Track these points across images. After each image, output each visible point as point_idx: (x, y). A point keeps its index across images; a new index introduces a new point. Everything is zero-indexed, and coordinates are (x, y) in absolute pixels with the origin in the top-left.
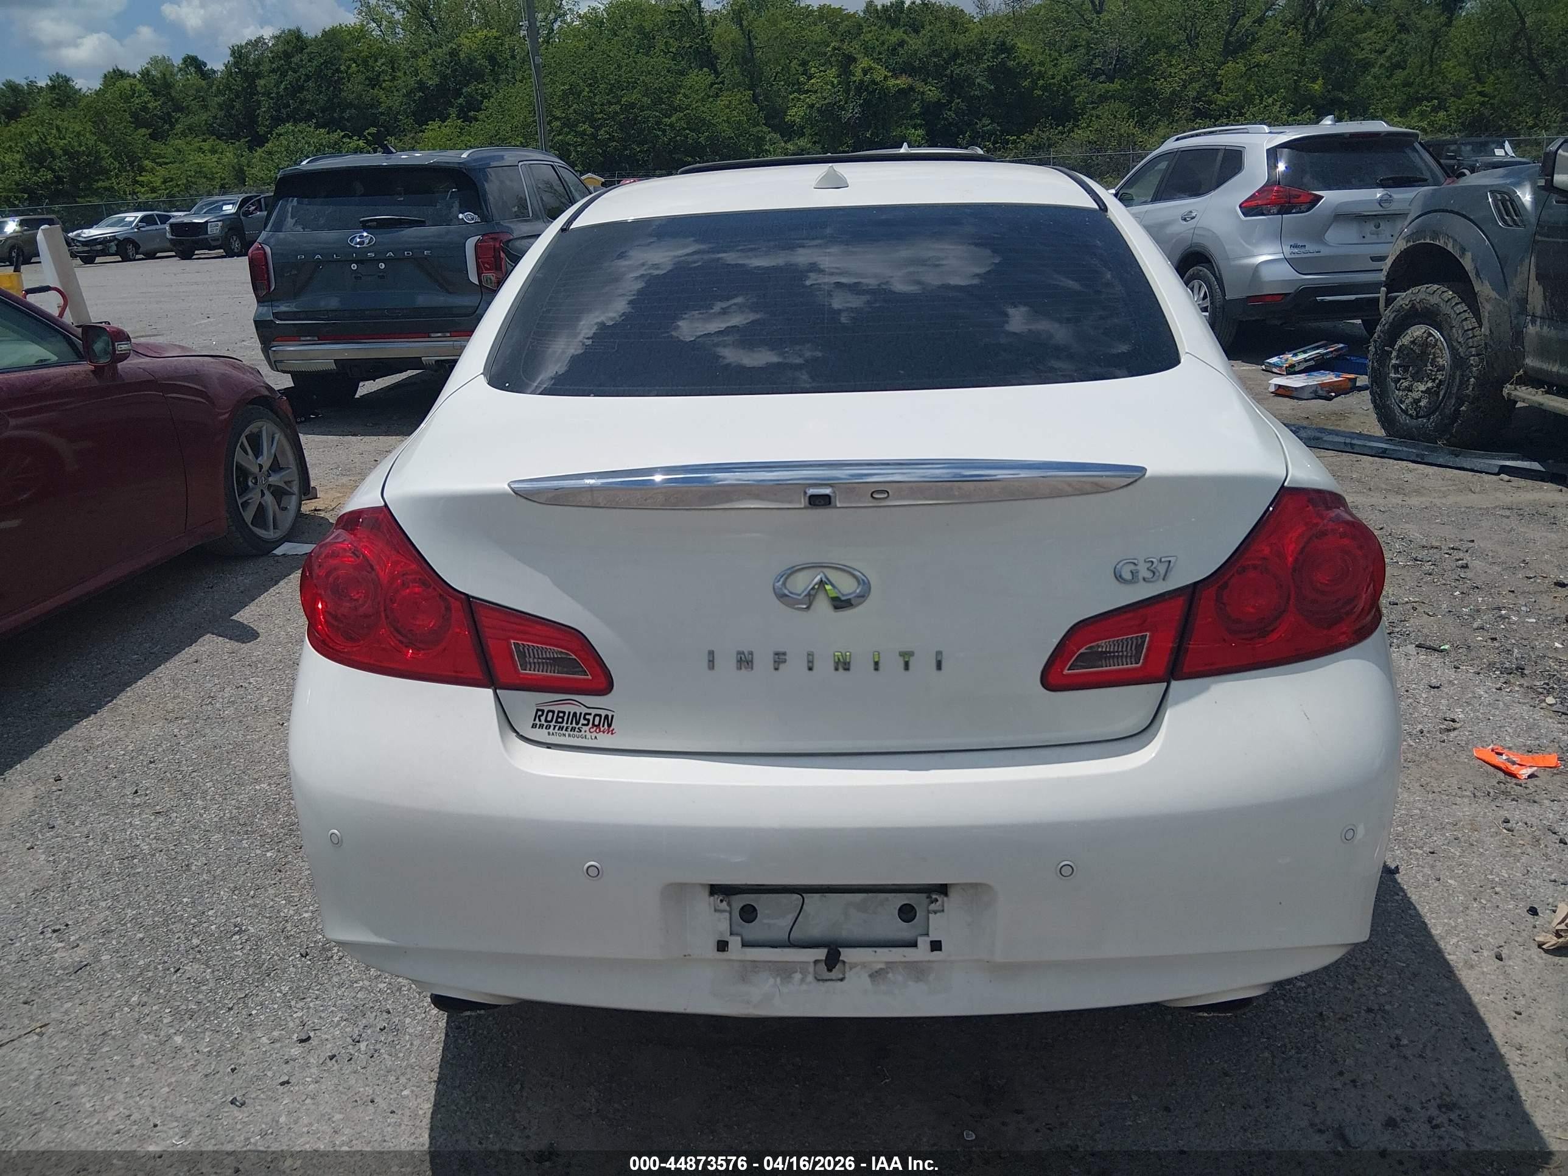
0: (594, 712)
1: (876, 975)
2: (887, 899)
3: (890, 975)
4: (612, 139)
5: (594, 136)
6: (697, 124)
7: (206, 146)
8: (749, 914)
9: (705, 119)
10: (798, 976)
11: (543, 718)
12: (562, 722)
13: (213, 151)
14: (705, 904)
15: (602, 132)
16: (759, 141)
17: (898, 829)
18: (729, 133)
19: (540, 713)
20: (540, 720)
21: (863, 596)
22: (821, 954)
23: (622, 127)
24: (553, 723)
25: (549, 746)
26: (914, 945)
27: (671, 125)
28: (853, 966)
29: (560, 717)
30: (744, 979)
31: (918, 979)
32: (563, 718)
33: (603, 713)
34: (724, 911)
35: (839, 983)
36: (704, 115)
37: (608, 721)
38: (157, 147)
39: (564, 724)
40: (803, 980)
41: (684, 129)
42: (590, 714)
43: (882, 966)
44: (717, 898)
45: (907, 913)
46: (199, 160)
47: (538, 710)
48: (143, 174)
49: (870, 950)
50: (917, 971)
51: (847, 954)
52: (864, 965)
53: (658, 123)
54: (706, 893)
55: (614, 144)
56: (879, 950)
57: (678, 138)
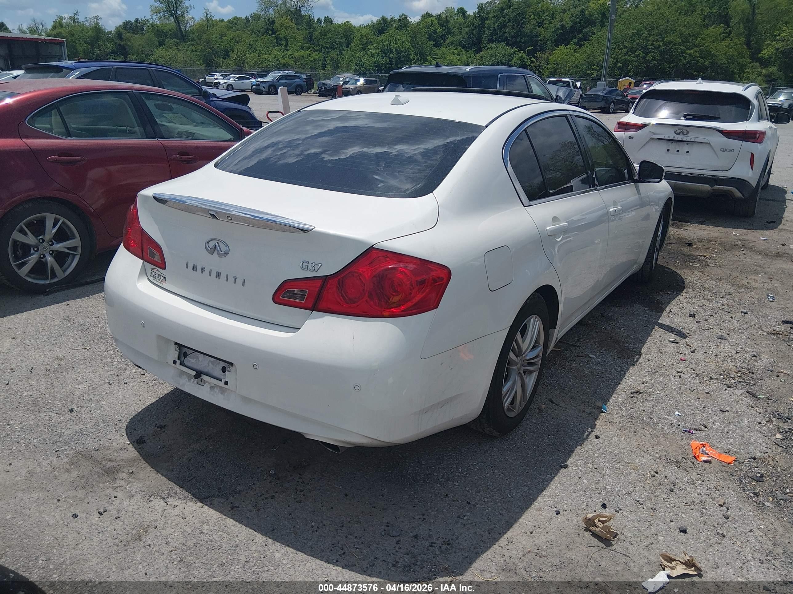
1: (212, 388)
2: (220, 363)
3: (215, 389)
4: (654, 59)
5: (644, 58)
6: (705, 55)
7: (456, 52)
8: (186, 355)
9: (711, 52)
10: (192, 380)
13: (459, 54)
14: (173, 346)
15: (649, 56)
16: (742, 67)
17: (211, 336)
18: (724, 60)
19: (152, 272)
20: (152, 274)
21: (226, 253)
22: (194, 373)
23: (661, 53)
24: (154, 276)
25: (153, 284)
26: (221, 381)
27: (690, 55)
28: (207, 382)
30: (180, 376)
31: (222, 393)
32: (156, 275)
33: (164, 276)
34: (177, 351)
35: (198, 385)
36: (711, 50)
37: (165, 279)
38: (436, 50)
39: (156, 277)
40: (194, 382)
41: (697, 57)
43: (213, 385)
44: (177, 346)
45: (224, 370)
46: (451, 58)
48: (426, 62)
49: (209, 378)
50: (223, 391)
51: (204, 377)
52: (209, 383)
53: (682, 53)
54: (173, 344)
55: (655, 62)
56: (212, 379)
57: (693, 62)
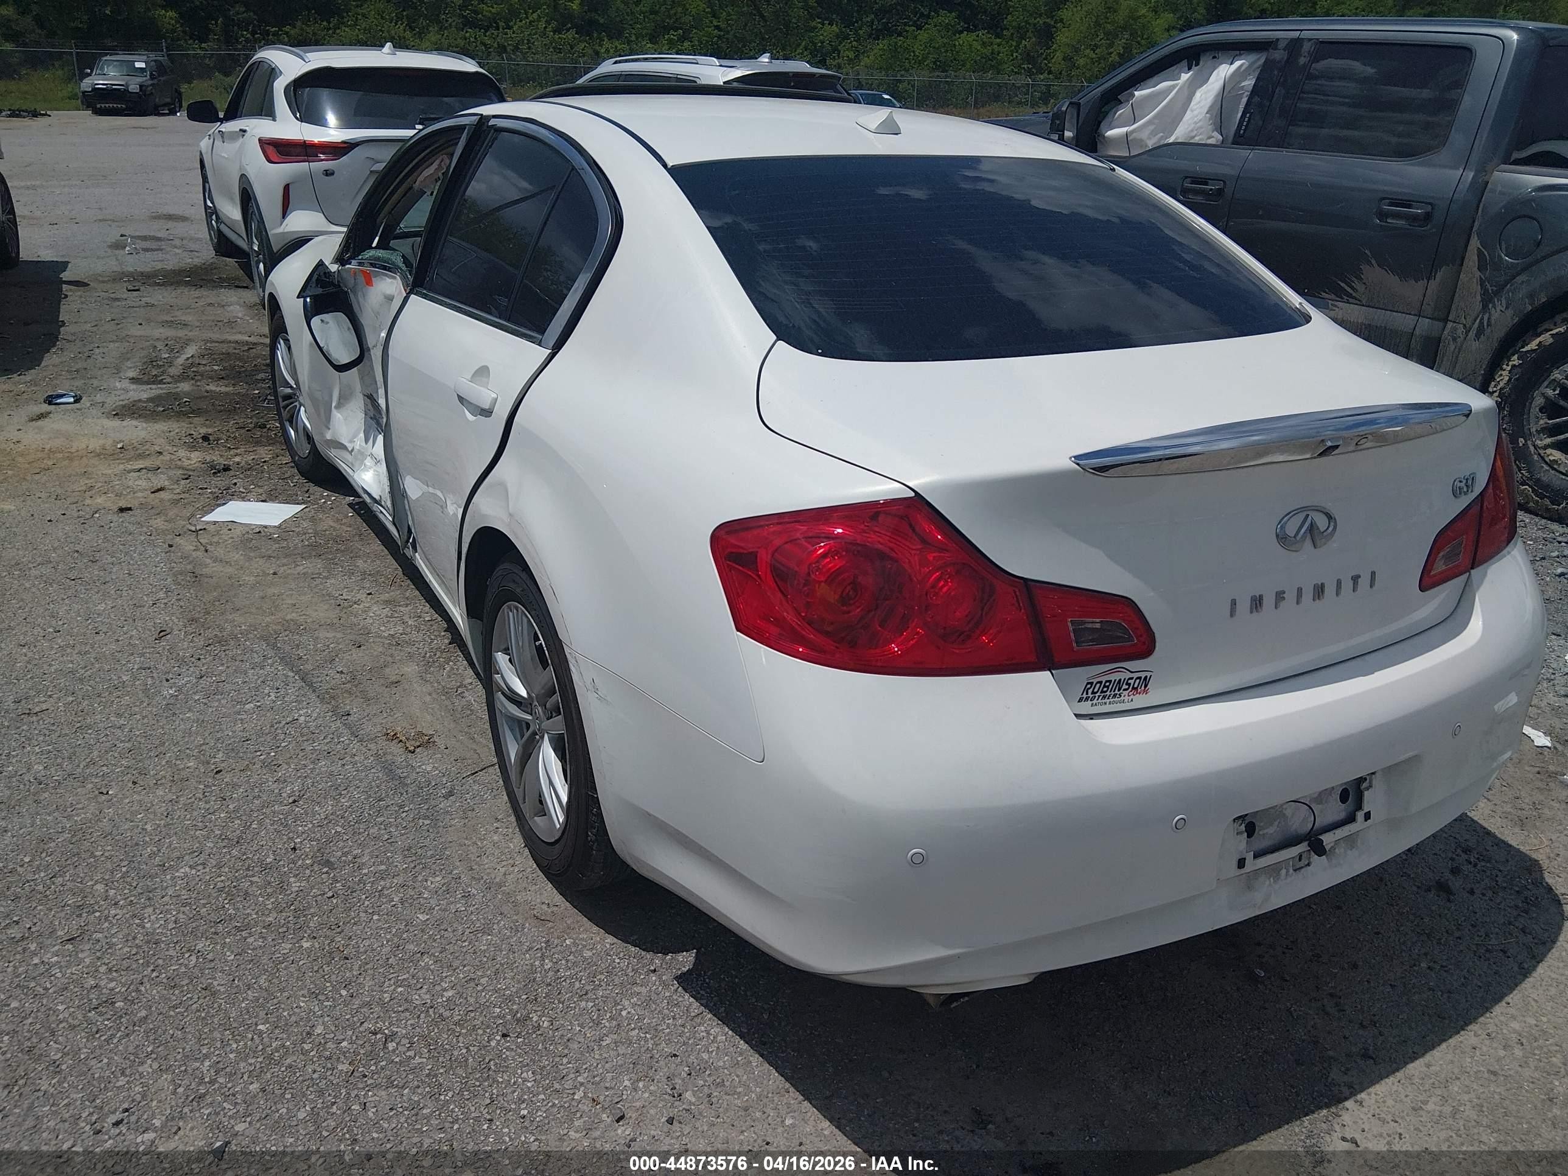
0: (1135, 675)
3: (1337, 850)
8: (1252, 830)
10: (1284, 872)
11: (1090, 691)
12: (1106, 692)
19: (1089, 686)
20: (1087, 694)
21: (1332, 533)
24: (1098, 694)
25: (1094, 717)
26: (1353, 820)
29: (1106, 686)
30: (1248, 887)
32: (1108, 687)
33: (1143, 675)
34: (1243, 833)
35: (1308, 868)
37: (1146, 681)
39: (1108, 693)
40: (1285, 874)
42: (1132, 678)
43: (1332, 844)
44: (1238, 823)
45: (1345, 796)
47: (1088, 683)
49: (1331, 832)
56: (1336, 831)
